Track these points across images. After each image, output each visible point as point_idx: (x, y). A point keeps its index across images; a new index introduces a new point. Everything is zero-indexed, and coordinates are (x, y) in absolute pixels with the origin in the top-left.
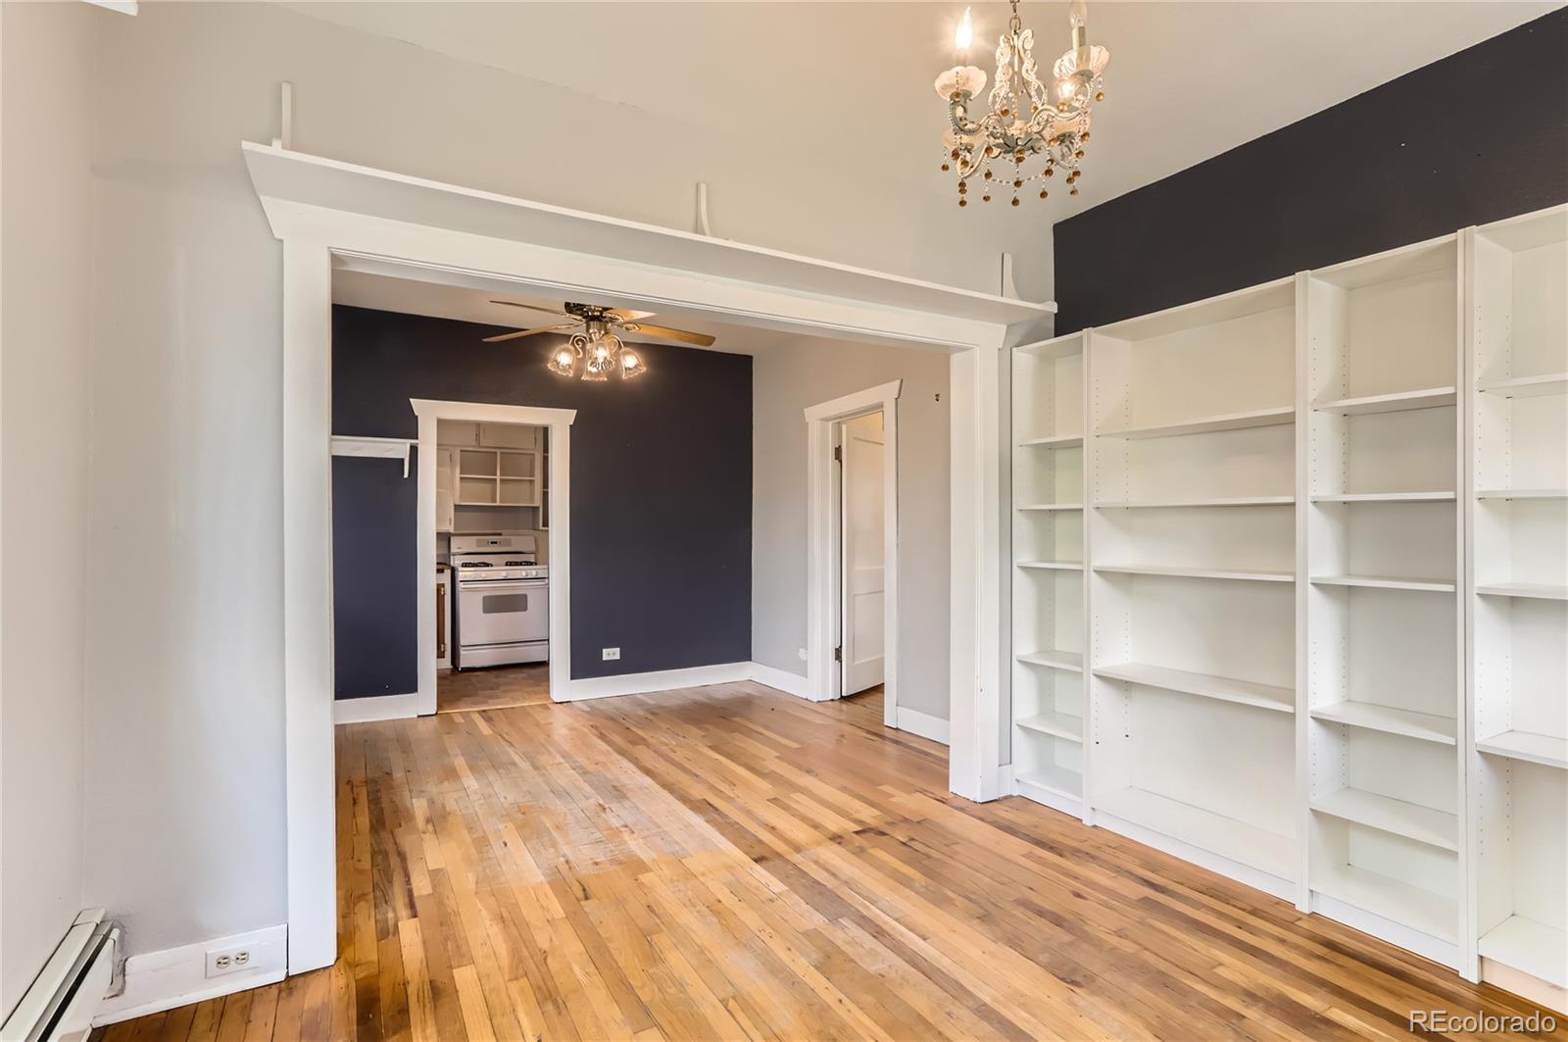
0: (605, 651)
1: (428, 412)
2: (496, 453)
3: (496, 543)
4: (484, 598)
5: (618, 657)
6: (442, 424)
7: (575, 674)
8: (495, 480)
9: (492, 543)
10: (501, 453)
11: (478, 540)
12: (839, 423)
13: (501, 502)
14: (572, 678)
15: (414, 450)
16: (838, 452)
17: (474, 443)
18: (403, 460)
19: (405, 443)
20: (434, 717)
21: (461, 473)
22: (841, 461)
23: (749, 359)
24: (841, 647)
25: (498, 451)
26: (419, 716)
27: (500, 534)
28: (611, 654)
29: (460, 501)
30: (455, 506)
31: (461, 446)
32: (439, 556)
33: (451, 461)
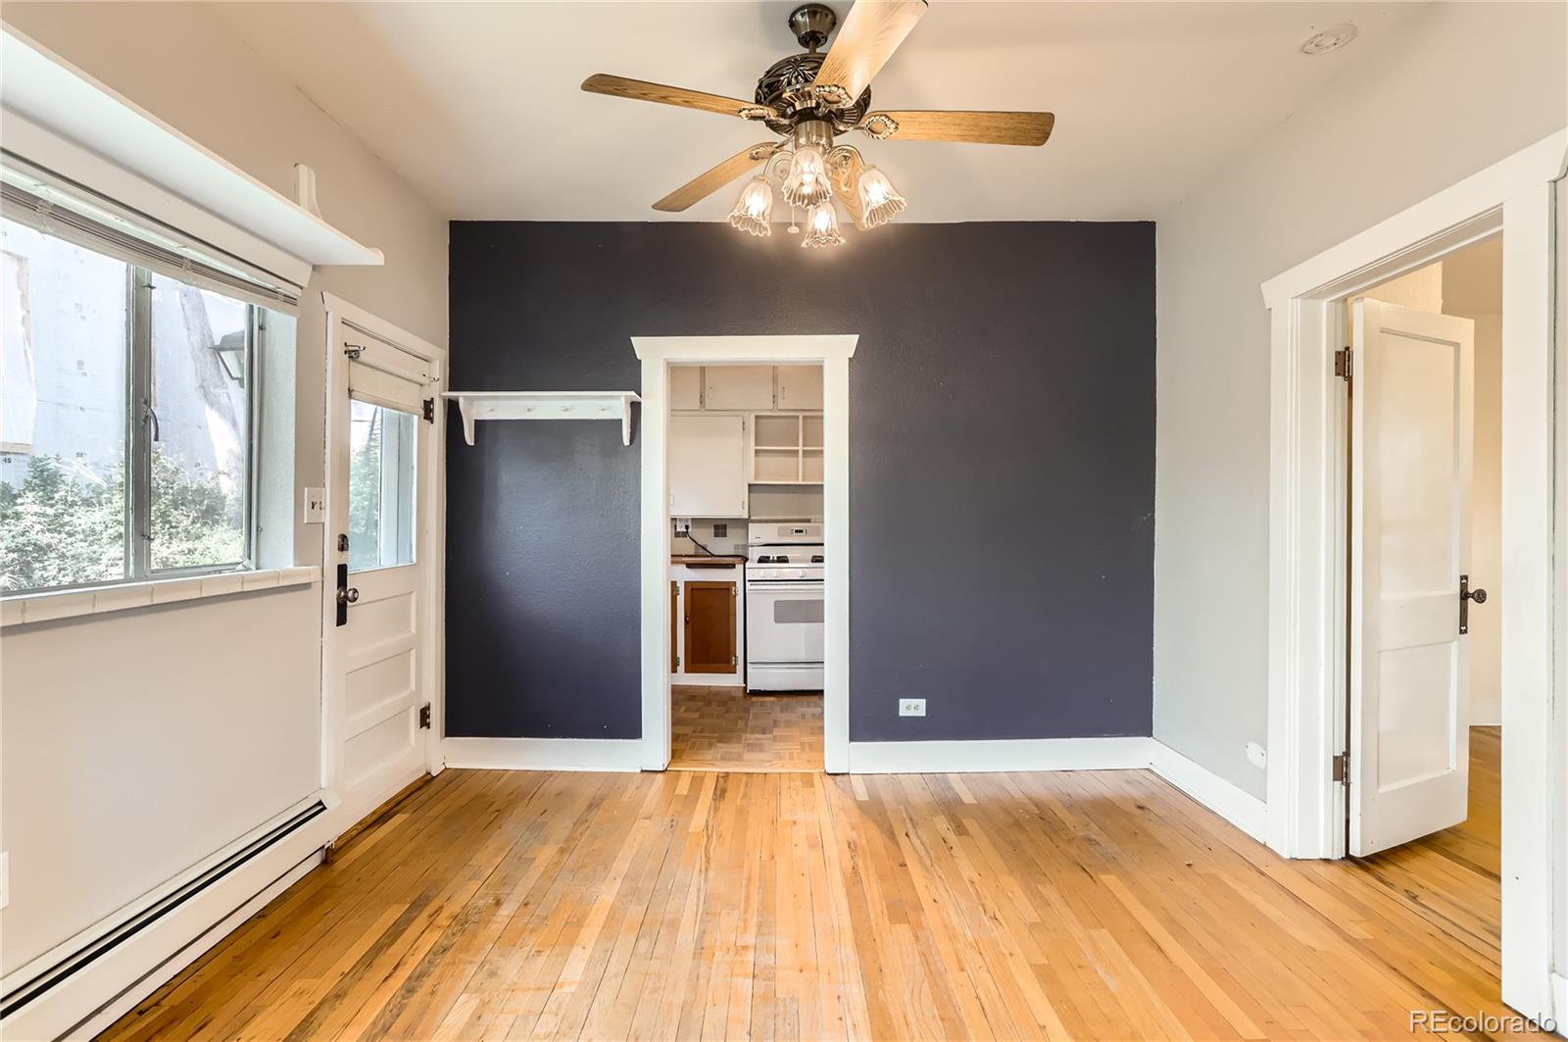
0: (903, 703)
1: (655, 353)
2: (798, 417)
3: (801, 531)
4: (776, 603)
5: (922, 713)
6: (675, 370)
7: (855, 735)
8: (798, 451)
9: (796, 531)
10: (804, 417)
11: (779, 528)
12: (1345, 299)
13: (803, 480)
14: (851, 740)
15: (636, 407)
16: (1343, 362)
17: (771, 406)
18: (620, 421)
19: (619, 397)
20: (660, 776)
21: (757, 443)
22: (1349, 380)
23: (1150, 227)
24: (1347, 754)
25: (801, 415)
26: (642, 771)
27: (809, 521)
28: (912, 707)
29: (756, 479)
30: (750, 485)
31: (755, 410)
32: (736, 547)
33: (744, 429)
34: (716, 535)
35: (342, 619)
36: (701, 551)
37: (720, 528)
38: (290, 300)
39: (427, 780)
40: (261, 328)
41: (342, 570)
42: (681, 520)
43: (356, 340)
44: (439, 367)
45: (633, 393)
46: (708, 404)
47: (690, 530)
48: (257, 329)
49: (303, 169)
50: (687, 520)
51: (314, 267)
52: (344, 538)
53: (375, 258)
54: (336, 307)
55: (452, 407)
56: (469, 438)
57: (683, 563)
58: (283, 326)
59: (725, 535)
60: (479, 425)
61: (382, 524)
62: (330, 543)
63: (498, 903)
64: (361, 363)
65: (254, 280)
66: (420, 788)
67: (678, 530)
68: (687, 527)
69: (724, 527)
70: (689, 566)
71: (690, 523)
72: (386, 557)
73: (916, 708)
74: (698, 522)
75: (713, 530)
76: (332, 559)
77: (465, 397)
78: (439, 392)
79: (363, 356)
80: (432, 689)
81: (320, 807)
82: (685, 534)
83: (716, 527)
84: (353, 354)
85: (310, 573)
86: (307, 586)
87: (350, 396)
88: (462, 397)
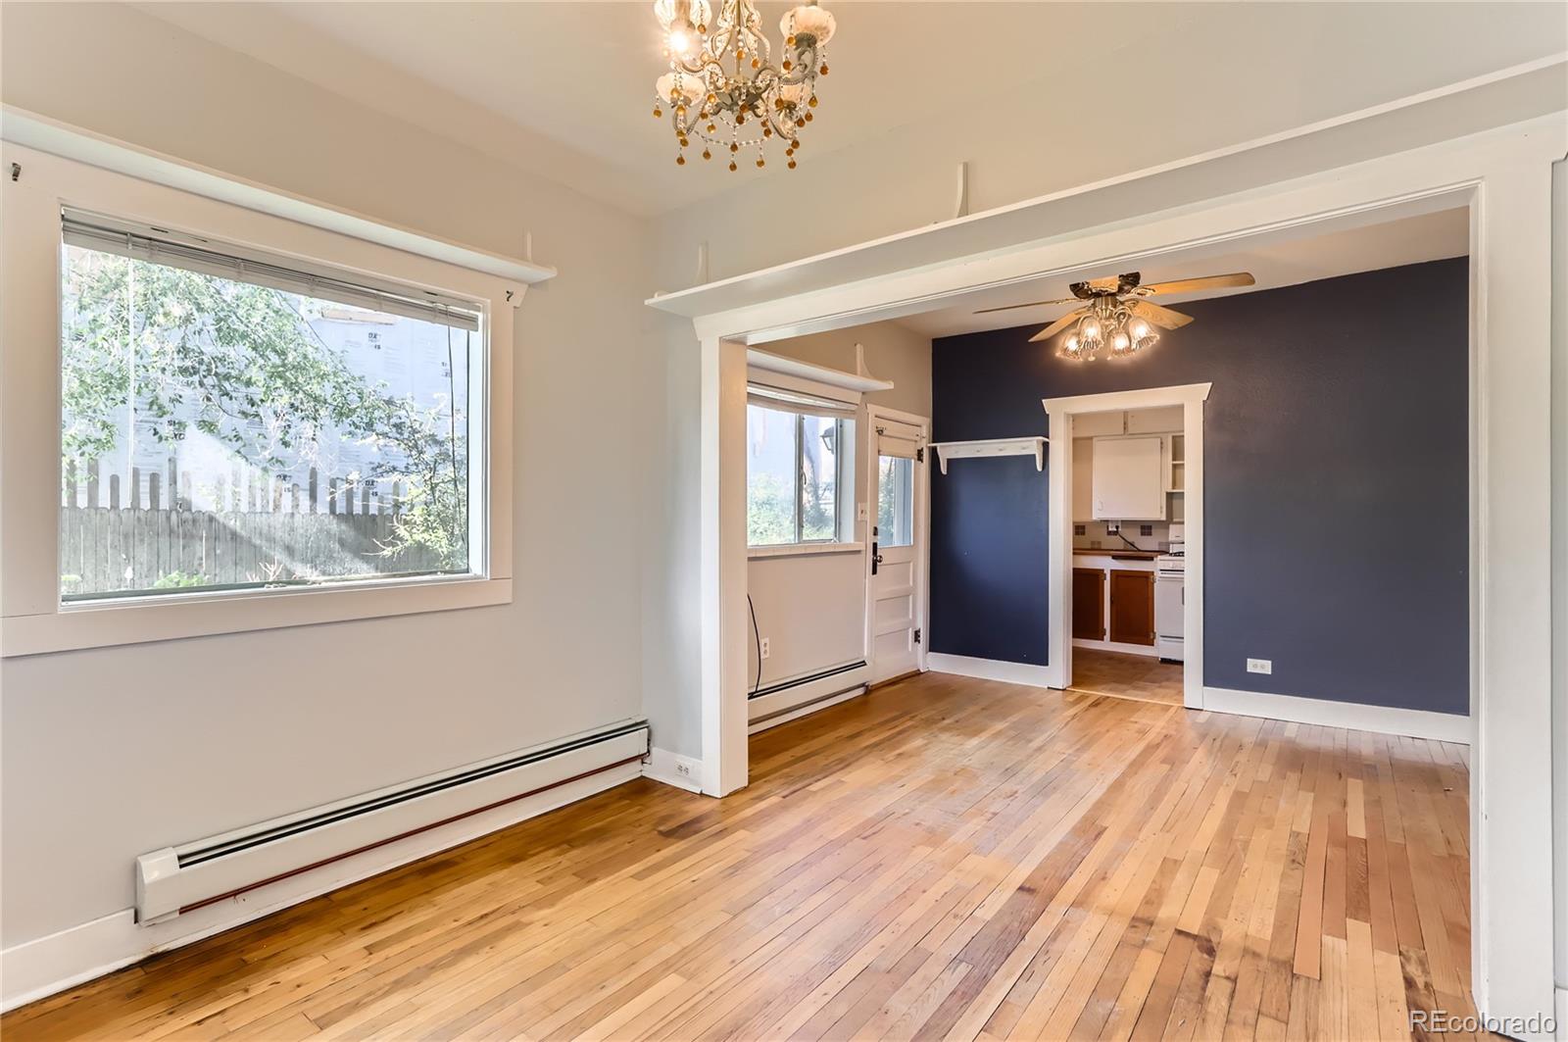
0: (1252, 662)
1: (1059, 408)
5: (1266, 671)
7: (1208, 682)
14: (1204, 685)
15: (1046, 446)
18: (1035, 455)
19: (1035, 440)
21: (1174, 459)
26: (1048, 688)
28: (1259, 666)
29: (1173, 488)
30: (1167, 493)
31: (1171, 432)
32: (1160, 544)
33: (1162, 448)
34: (1142, 534)
35: (874, 572)
36: (1130, 547)
37: (1146, 528)
38: (853, 412)
39: (918, 673)
40: (841, 426)
41: (875, 545)
42: (1112, 521)
43: (882, 424)
44: (925, 430)
45: (1041, 438)
46: (1131, 430)
47: (1120, 529)
48: (840, 426)
49: (858, 346)
50: (1117, 521)
51: (863, 393)
52: (876, 529)
53: (889, 386)
54: (873, 409)
55: (934, 452)
56: (944, 471)
57: (1109, 555)
58: (850, 425)
59: (1150, 534)
60: (949, 461)
61: (895, 522)
62: (870, 531)
63: (944, 719)
64: (886, 436)
65: (839, 407)
66: (913, 676)
67: (1110, 529)
68: (1117, 527)
69: (1150, 528)
70: (1114, 557)
71: (1120, 525)
72: (897, 542)
73: (1255, 666)
74: (1126, 523)
75: (1139, 530)
76: (870, 540)
77: (941, 446)
78: (925, 444)
79: (885, 433)
80: (922, 622)
81: (863, 663)
82: (1116, 533)
83: (1143, 528)
84: (880, 432)
85: (860, 546)
86: (859, 552)
87: (879, 454)
88: (938, 445)
